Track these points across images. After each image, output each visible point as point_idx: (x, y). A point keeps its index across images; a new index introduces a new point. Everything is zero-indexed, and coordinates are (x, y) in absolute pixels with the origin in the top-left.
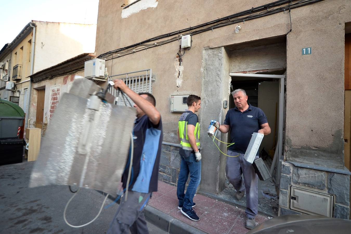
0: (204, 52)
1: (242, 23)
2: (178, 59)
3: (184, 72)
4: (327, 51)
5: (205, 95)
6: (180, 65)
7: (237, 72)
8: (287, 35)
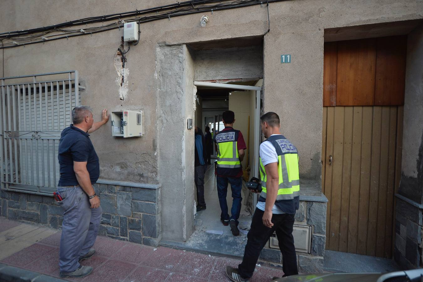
0: (158, 49)
1: (210, 13)
2: (119, 57)
3: (130, 77)
4: (306, 61)
5: (162, 112)
6: (123, 66)
7: (203, 81)
8: (265, 36)
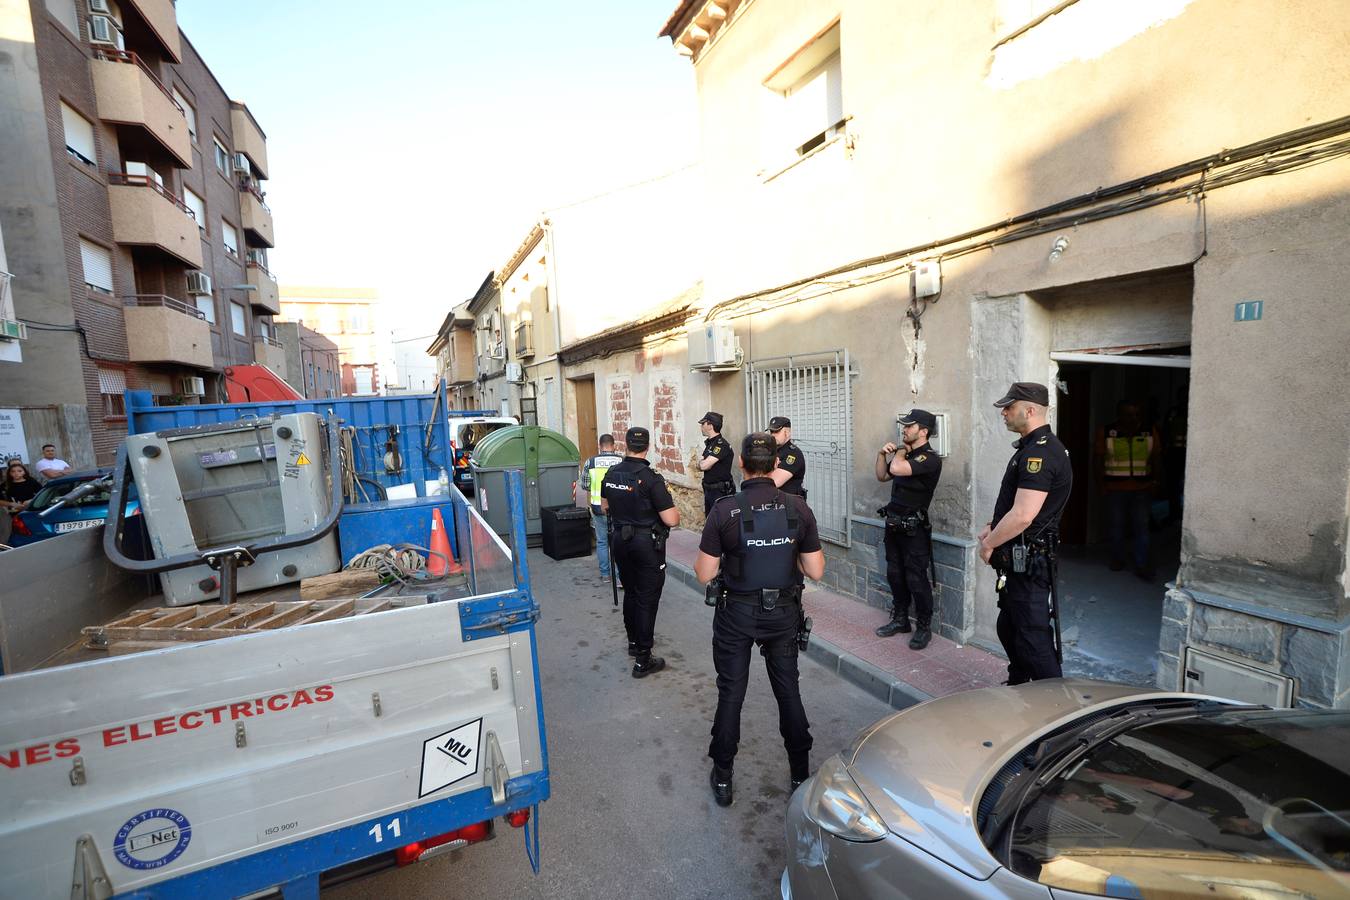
0: (974, 305)
1: (1071, 229)
2: (910, 321)
3: (927, 356)
4: (1309, 312)
5: (981, 416)
6: (916, 335)
7: (1071, 351)
8: (1195, 266)
